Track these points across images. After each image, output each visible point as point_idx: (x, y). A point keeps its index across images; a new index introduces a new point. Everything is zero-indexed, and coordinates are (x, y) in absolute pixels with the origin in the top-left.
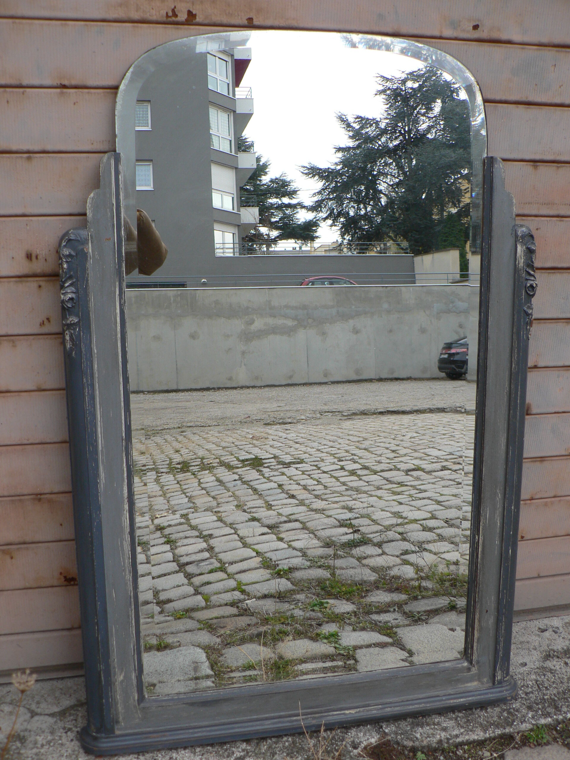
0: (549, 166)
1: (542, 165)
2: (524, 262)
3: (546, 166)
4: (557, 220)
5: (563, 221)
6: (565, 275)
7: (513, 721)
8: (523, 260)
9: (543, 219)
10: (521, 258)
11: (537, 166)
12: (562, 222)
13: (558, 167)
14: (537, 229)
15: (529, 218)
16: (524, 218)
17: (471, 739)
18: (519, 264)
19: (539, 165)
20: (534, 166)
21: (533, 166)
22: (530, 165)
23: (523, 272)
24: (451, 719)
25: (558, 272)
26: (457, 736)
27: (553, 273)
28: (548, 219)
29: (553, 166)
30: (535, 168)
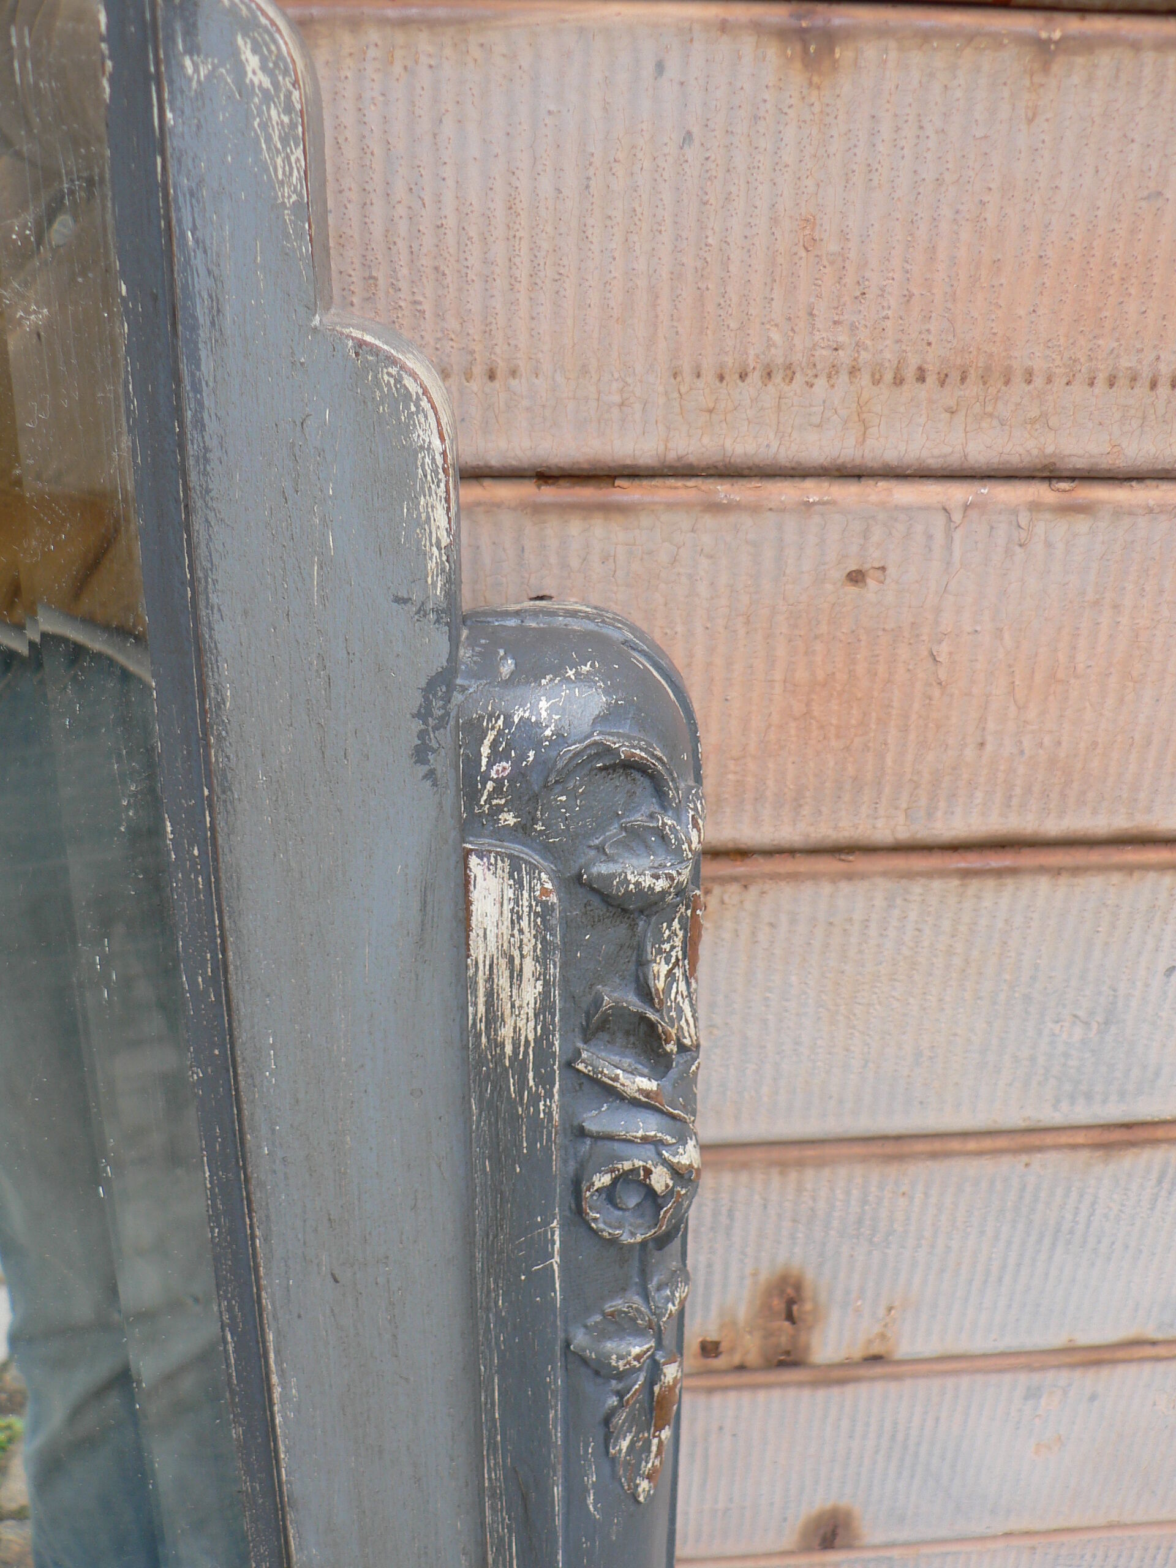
0: (946, 35)
1: (882, 33)
2: (544, 1007)
3: (926, 36)
4: (1035, 507)
5: (1084, 509)
6: (1096, 883)
8: (531, 992)
9: (905, 493)
10: (516, 976)
11: (830, 38)
12: (1082, 524)
13: (1044, 50)
14: (856, 577)
15: (785, 492)
16: (723, 490)
18: (493, 1019)
19: (849, 34)
20: (802, 35)
21: (782, 34)
22: (757, 28)
23: (545, 1080)
25: (1042, 870)
27: (999, 873)
28: (958, 493)
29: (996, 40)
30: (811, 63)
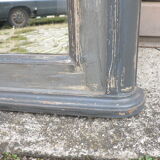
7: (115, 143)
17: (43, 153)
24: (40, 122)
26: (29, 144)
